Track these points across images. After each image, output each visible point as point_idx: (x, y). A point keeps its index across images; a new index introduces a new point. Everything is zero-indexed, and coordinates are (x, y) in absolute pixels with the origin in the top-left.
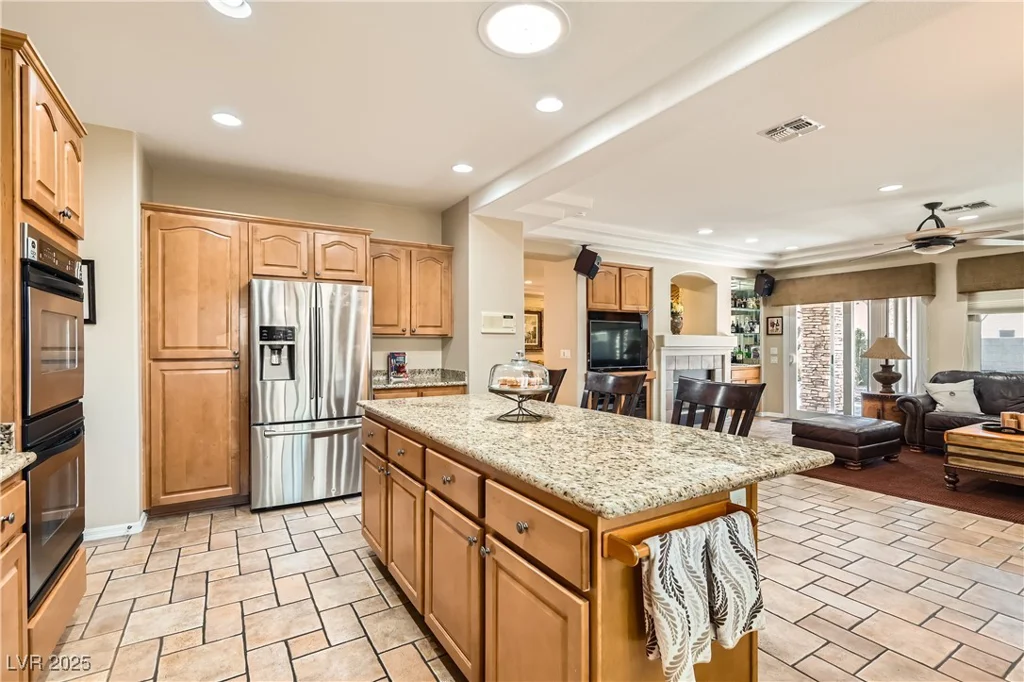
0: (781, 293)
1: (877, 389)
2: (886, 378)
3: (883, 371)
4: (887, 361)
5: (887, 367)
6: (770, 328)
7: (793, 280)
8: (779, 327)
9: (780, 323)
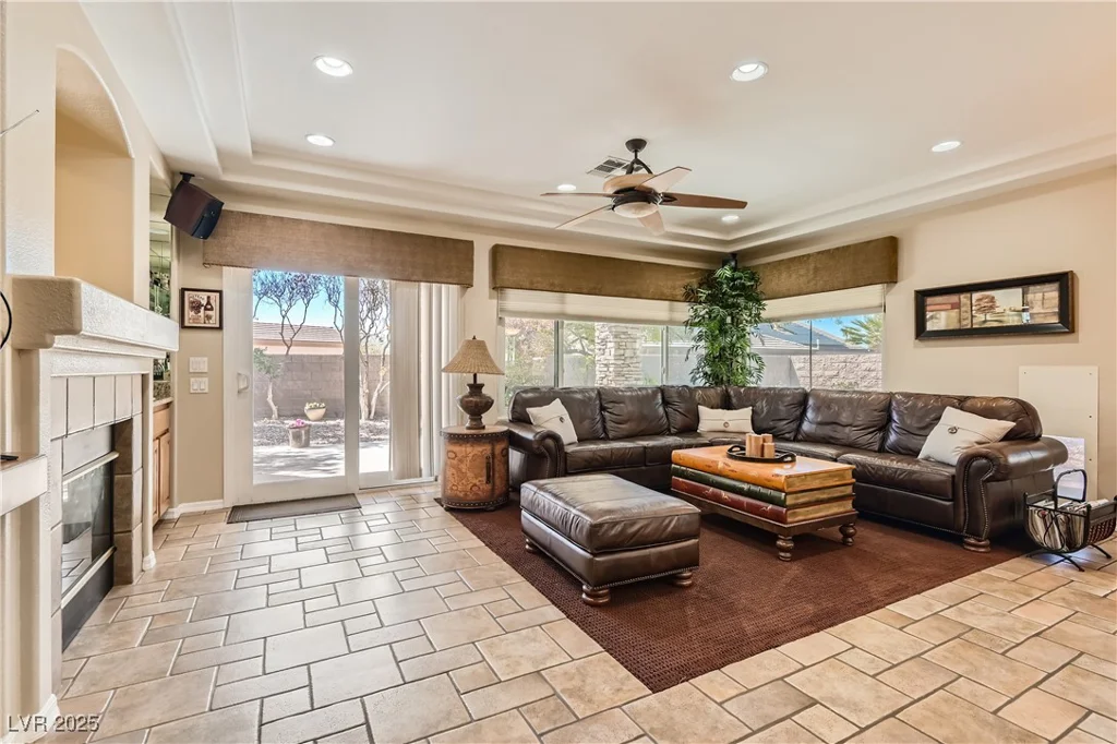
0: (232, 238)
1: (462, 425)
2: (476, 404)
3: (471, 394)
4: (475, 376)
5: (476, 388)
6: (189, 314)
7: (263, 218)
8: (214, 314)
9: (215, 304)
